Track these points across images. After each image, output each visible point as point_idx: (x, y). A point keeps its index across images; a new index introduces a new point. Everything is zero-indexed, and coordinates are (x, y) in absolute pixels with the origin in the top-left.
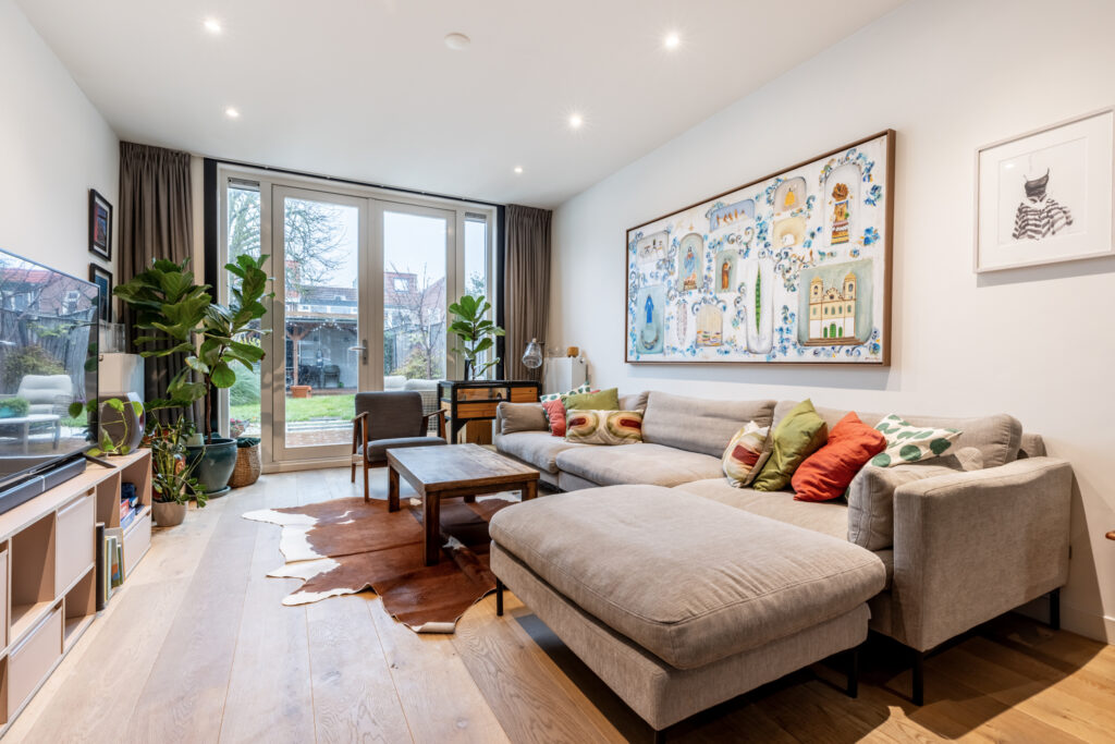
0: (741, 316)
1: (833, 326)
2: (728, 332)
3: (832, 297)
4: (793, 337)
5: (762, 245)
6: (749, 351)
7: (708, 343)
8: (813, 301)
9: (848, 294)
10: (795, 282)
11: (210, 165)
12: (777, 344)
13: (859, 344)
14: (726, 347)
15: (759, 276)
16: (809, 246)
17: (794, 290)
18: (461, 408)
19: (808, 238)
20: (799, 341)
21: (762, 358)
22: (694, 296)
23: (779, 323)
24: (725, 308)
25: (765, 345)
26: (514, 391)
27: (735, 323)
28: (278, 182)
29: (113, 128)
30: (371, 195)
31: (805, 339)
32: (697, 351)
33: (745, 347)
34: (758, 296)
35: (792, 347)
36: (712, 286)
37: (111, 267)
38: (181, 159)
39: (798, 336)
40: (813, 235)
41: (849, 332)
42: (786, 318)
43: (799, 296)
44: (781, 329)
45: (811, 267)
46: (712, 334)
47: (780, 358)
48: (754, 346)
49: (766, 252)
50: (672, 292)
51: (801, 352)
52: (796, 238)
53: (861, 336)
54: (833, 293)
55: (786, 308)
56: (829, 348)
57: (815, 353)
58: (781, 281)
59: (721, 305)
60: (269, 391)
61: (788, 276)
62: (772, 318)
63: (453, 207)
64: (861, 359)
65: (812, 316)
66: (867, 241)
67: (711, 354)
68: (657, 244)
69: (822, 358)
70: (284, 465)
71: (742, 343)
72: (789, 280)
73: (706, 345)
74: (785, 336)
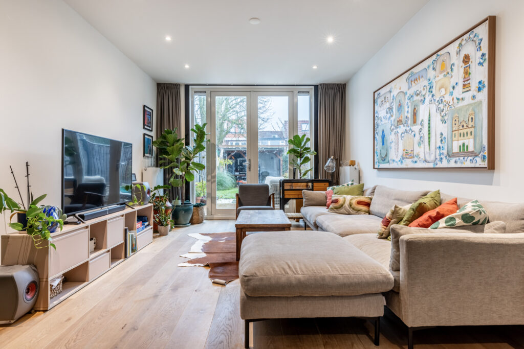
0: (422, 140)
1: (464, 144)
2: (417, 150)
3: (463, 126)
4: (445, 152)
5: (431, 96)
6: (426, 161)
7: (408, 156)
8: (454, 129)
9: (471, 124)
10: (446, 118)
11: (187, 87)
12: (438, 157)
13: (476, 156)
14: (415, 159)
15: (429, 115)
16: (452, 95)
17: (445, 123)
18: (286, 193)
19: (452, 90)
20: (448, 154)
21: (431, 165)
22: (402, 128)
23: (439, 144)
24: (415, 135)
25: (433, 158)
26: (315, 184)
27: (419, 144)
28: (213, 90)
29: (154, 79)
30: (251, 90)
31: (450, 154)
32: (403, 161)
33: (423, 160)
34: (429, 127)
35: (444, 158)
36: (409, 122)
37: (153, 134)
38: (176, 86)
39: (448, 152)
40: (454, 88)
41: (471, 149)
42: (442, 140)
43: (448, 126)
44: (440, 147)
45: (453, 108)
46: (409, 152)
47: (440, 165)
48: (428, 159)
49: (433, 100)
50: (393, 127)
51: (449, 161)
52: (446, 90)
53: (477, 151)
54: (463, 123)
55: (442, 134)
56: (462, 158)
57: (456, 162)
58: (439, 118)
59: (413, 133)
60: (210, 183)
61: (442, 114)
62: (436, 141)
63: (291, 90)
64: (477, 165)
65: (454, 139)
66: (479, 89)
67: (408, 163)
68: (386, 99)
69: (458, 165)
70: (216, 216)
71: (422, 156)
72: (443, 117)
73: (407, 158)
74: (442, 151)
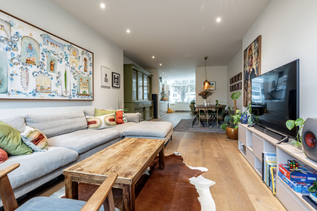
0: (60, 83)
1: (85, 91)
2: (54, 88)
3: (84, 84)
4: (76, 93)
5: (66, 62)
6: (62, 96)
7: (44, 91)
8: (81, 84)
9: (87, 84)
10: (77, 78)
12: (72, 94)
13: (89, 96)
14: (53, 94)
15: (66, 72)
16: (79, 69)
17: (76, 80)
19: (79, 67)
20: (78, 94)
21: (67, 98)
22: (34, 68)
23: (72, 88)
24: (52, 79)
25: (68, 94)
27: (57, 85)
31: (79, 94)
32: (37, 94)
33: (61, 94)
34: (66, 78)
35: (76, 95)
36: (45, 67)
39: (78, 92)
40: (80, 67)
41: (88, 93)
42: (74, 87)
43: (77, 82)
44: (73, 90)
45: (80, 75)
46: (46, 88)
47: (73, 98)
48: (64, 94)
49: (68, 65)
51: (78, 97)
52: (76, 65)
53: (90, 94)
54: (84, 83)
55: (74, 84)
56: (84, 96)
57: (81, 98)
59: (50, 77)
61: (74, 75)
62: (70, 87)
64: (90, 99)
65: (80, 88)
66: (90, 74)
67: (46, 96)
69: (83, 99)
71: (60, 93)
72: (75, 76)
73: (42, 92)
74: (74, 92)
